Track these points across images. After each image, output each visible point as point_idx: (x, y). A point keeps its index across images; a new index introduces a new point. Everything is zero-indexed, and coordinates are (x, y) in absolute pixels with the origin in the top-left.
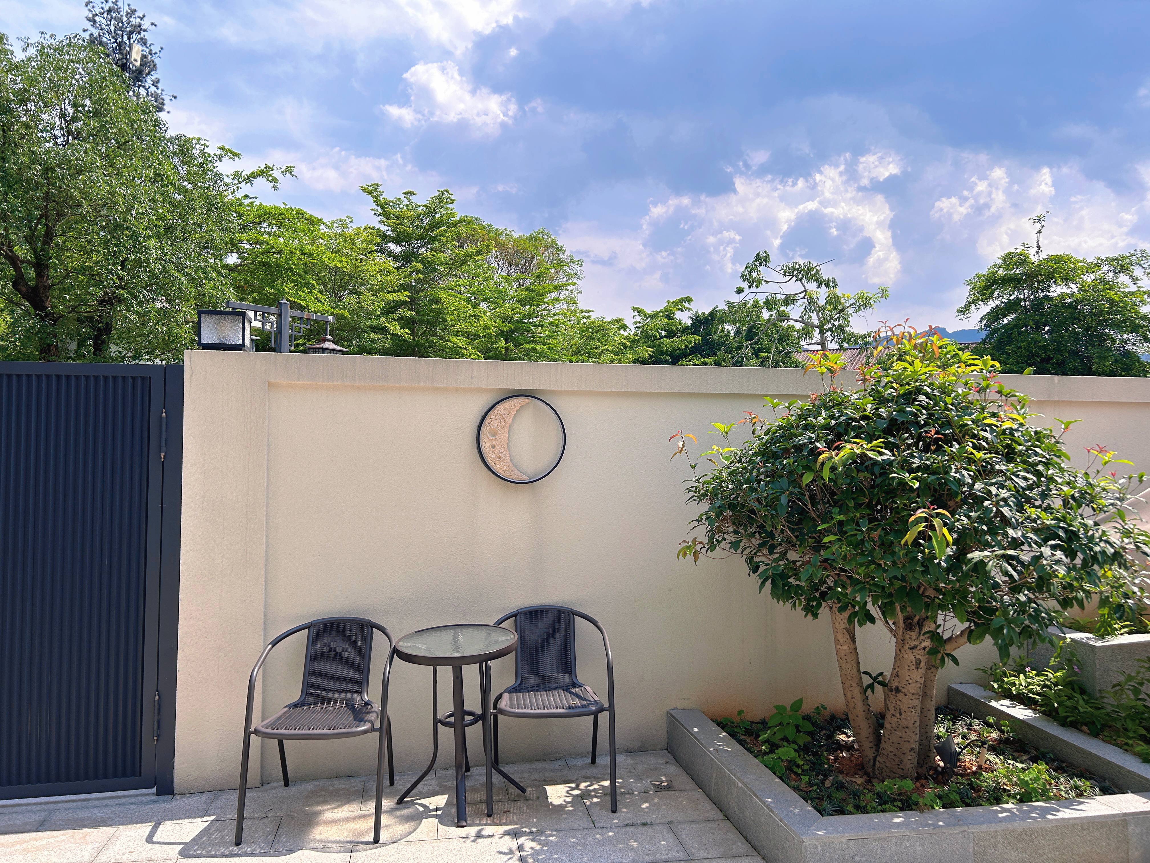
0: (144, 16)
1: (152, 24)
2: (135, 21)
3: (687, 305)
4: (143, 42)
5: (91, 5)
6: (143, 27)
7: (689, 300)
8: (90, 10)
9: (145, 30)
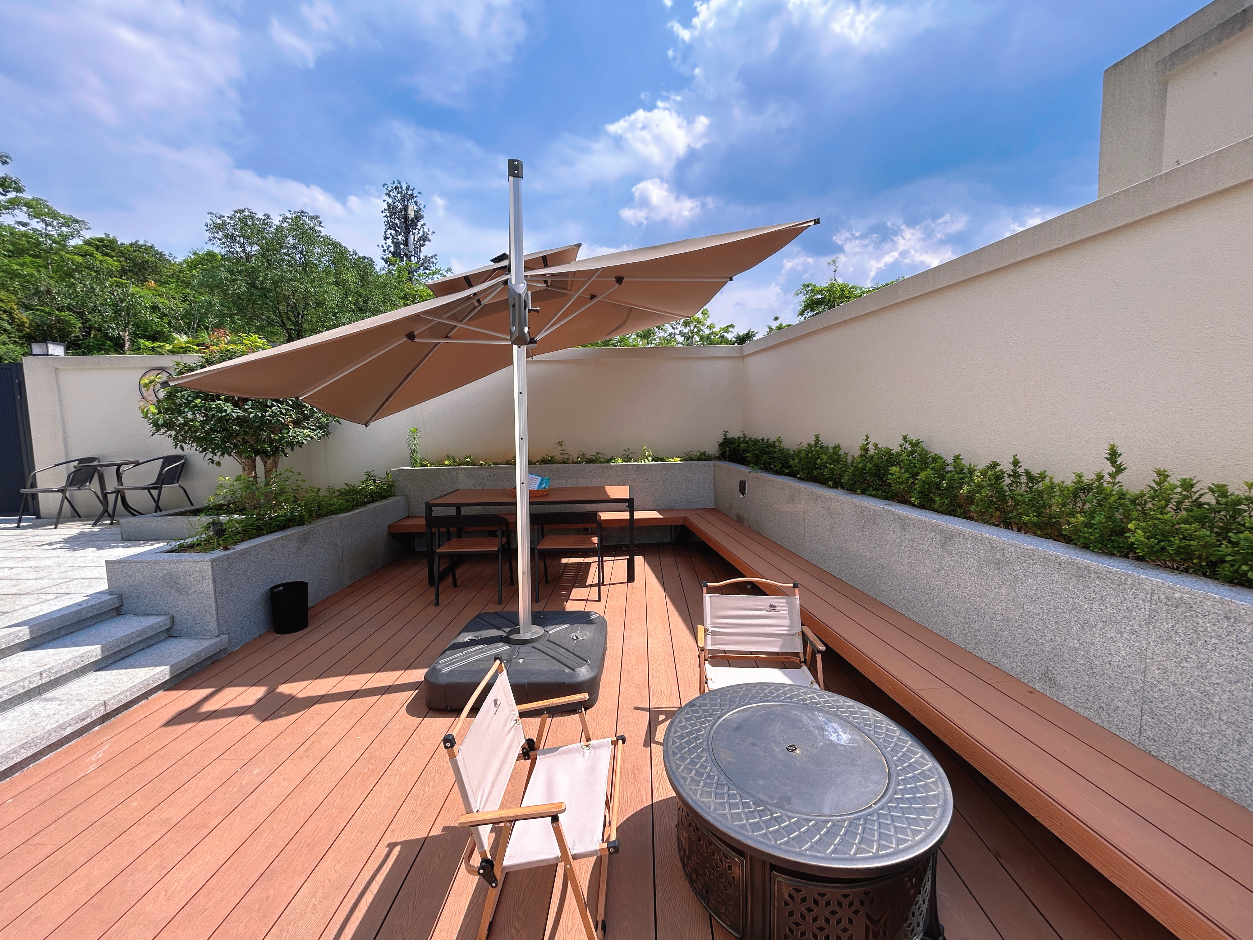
0: (414, 189)
1: (419, 193)
2: (410, 192)
3: (730, 329)
4: (416, 203)
5: (386, 186)
6: (414, 195)
7: (732, 326)
8: (387, 189)
9: (416, 197)
